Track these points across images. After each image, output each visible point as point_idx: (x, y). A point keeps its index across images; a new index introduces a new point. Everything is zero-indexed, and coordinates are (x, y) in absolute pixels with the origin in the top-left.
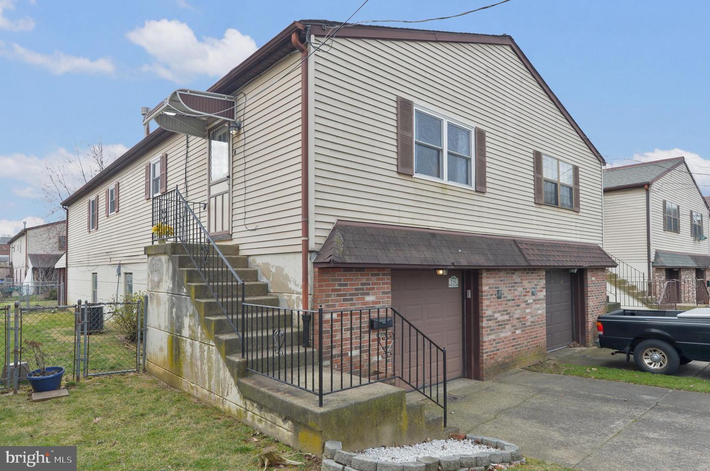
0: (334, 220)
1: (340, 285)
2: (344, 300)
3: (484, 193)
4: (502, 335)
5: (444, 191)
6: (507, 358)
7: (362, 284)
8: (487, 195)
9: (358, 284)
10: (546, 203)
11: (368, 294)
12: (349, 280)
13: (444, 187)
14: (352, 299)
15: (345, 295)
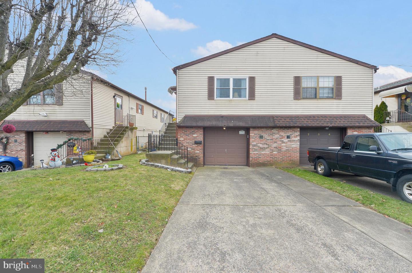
0: (184, 115)
1: (184, 131)
2: (186, 135)
3: (254, 100)
4: (263, 153)
5: (230, 102)
6: (266, 161)
7: (192, 131)
8: (256, 100)
9: (191, 132)
10: (303, 98)
11: (194, 134)
12: (187, 130)
13: (231, 100)
14: (188, 135)
15: (186, 134)
